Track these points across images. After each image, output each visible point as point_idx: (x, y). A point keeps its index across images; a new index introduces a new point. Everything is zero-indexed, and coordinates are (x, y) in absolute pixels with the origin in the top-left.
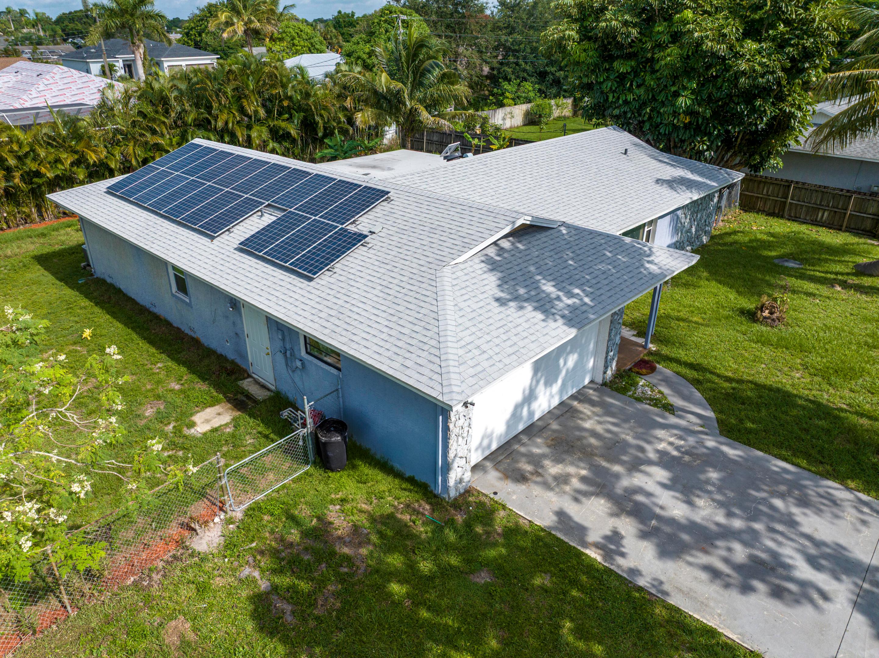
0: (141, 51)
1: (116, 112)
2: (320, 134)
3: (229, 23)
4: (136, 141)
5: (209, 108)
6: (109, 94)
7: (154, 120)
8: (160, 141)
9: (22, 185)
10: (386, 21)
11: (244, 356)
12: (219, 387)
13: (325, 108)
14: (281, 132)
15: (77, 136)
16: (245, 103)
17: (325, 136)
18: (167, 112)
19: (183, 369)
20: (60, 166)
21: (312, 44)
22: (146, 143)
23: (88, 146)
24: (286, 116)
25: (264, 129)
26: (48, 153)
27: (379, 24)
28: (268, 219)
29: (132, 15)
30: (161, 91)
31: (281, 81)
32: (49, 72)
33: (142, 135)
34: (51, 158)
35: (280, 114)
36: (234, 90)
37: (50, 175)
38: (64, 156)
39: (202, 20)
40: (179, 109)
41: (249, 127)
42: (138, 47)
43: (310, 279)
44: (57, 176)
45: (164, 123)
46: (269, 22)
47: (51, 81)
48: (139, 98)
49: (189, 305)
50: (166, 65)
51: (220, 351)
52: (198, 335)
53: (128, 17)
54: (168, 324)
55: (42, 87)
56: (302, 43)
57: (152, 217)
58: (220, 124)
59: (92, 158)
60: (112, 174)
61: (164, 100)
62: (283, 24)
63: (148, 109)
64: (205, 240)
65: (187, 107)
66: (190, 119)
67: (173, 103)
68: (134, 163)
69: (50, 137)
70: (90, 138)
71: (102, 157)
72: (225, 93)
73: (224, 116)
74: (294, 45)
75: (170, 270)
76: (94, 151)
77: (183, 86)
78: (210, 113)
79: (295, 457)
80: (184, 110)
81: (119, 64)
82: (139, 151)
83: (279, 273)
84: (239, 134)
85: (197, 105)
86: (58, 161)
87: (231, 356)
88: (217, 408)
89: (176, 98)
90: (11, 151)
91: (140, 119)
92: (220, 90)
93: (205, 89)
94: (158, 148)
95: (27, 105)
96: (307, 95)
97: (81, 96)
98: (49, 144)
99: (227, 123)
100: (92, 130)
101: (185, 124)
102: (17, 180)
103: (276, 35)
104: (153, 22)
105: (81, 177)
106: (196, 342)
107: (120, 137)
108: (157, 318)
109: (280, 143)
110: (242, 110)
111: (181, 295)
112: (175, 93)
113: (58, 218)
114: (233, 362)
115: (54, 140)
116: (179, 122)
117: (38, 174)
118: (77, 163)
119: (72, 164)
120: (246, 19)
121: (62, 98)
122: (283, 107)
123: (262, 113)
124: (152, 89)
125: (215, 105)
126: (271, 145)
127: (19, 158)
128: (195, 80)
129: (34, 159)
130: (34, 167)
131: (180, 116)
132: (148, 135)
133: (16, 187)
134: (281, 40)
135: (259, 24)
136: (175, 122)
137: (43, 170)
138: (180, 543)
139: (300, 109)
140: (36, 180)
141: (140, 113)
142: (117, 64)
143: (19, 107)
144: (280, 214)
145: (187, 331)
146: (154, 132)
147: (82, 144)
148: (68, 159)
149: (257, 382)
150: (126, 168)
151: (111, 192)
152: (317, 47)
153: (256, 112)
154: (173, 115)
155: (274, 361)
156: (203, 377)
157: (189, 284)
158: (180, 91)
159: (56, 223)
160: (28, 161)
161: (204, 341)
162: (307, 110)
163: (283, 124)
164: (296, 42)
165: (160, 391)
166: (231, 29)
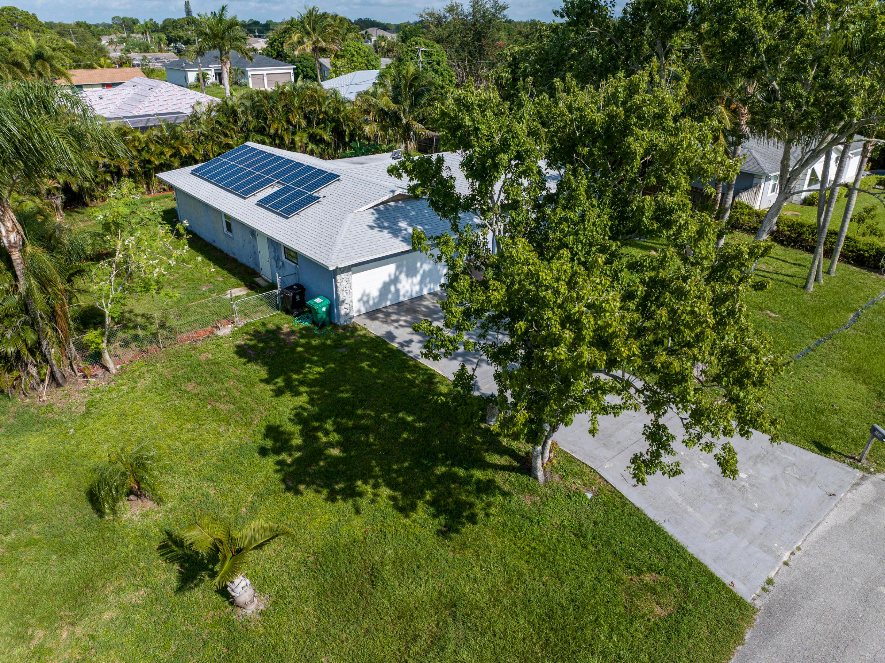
0: (228, 66)
1: (202, 121)
2: (347, 140)
3: (300, 42)
4: (214, 141)
5: (265, 119)
6: (198, 108)
7: (227, 127)
8: (231, 142)
9: (139, 169)
10: (411, 51)
11: (257, 264)
12: (242, 279)
13: (352, 121)
14: (318, 137)
15: (175, 137)
16: (291, 117)
17: (350, 141)
18: (236, 122)
19: (226, 272)
20: (163, 157)
21: (368, 61)
22: (221, 142)
23: (182, 144)
24: (323, 125)
25: (305, 135)
26: (157, 148)
27: (407, 53)
28: (276, 189)
29: (222, 38)
30: (233, 107)
31: (319, 101)
32: (157, 87)
33: (217, 137)
34: (158, 151)
35: (318, 124)
36: (283, 107)
37: (157, 163)
38: (166, 150)
39: (285, 32)
40: (244, 119)
41: (294, 133)
42: (226, 63)
43: (287, 218)
44: (161, 164)
45: (233, 129)
46: (334, 42)
47: (159, 94)
48: (218, 111)
49: (232, 238)
50: (250, 73)
51: (247, 264)
52: (236, 257)
53: (219, 40)
54: (221, 251)
55: (152, 99)
56: (360, 60)
57: (216, 188)
58: (272, 131)
59: (184, 152)
60: (196, 162)
61: (234, 113)
62: (346, 43)
63: (223, 119)
64: (241, 200)
65: (250, 118)
66: (251, 127)
67: (240, 115)
68: (211, 156)
69: (158, 137)
70: (183, 138)
71: (191, 151)
72: (277, 109)
73: (276, 126)
74: (353, 61)
75: (224, 219)
76: (186, 148)
77: (248, 103)
78: (266, 123)
79: (273, 308)
80: (248, 120)
81: (211, 73)
82: (215, 148)
83: (274, 216)
84: (286, 138)
85: (257, 117)
86: (162, 153)
87: (252, 266)
88: (240, 289)
89: (243, 112)
90: (134, 146)
91: (217, 126)
92: (273, 107)
93: (263, 106)
94: (229, 146)
95: (142, 113)
96: (337, 111)
97: (179, 106)
98: (157, 142)
99: (277, 130)
100: (185, 133)
101: (248, 130)
102: (136, 166)
103: (339, 53)
104: (238, 43)
105: (176, 165)
106: (235, 260)
107: (203, 138)
108: (215, 249)
109: (317, 145)
110: (289, 122)
111: (229, 233)
112: (243, 108)
113: (159, 192)
114: (253, 269)
115: (161, 139)
116: (244, 129)
117: (149, 162)
118: (173, 155)
119: (171, 156)
120: (314, 39)
121: (165, 107)
122: (319, 119)
123: (303, 123)
124: (227, 104)
125: (270, 117)
126: (311, 146)
127: (139, 151)
128: (256, 99)
129: (147, 152)
130: (147, 157)
131: (245, 124)
132: (222, 137)
133: (135, 170)
134: (343, 56)
135: (324, 44)
136: (241, 129)
137: (153, 159)
138: (212, 333)
139: (333, 120)
140: (147, 166)
141: (217, 122)
142: (209, 73)
143: (137, 114)
144: (281, 187)
145: (232, 255)
146: (226, 135)
147: (178, 142)
148: (168, 152)
149: (263, 279)
150: (206, 158)
151: (194, 173)
152: (373, 63)
153: (299, 122)
154: (240, 123)
155: (271, 265)
156: (234, 275)
157: (233, 225)
158: (246, 107)
159: (158, 195)
160: (144, 153)
161: (240, 260)
162: (338, 122)
163: (319, 131)
164: (355, 59)
165: (212, 280)
166: (301, 47)
